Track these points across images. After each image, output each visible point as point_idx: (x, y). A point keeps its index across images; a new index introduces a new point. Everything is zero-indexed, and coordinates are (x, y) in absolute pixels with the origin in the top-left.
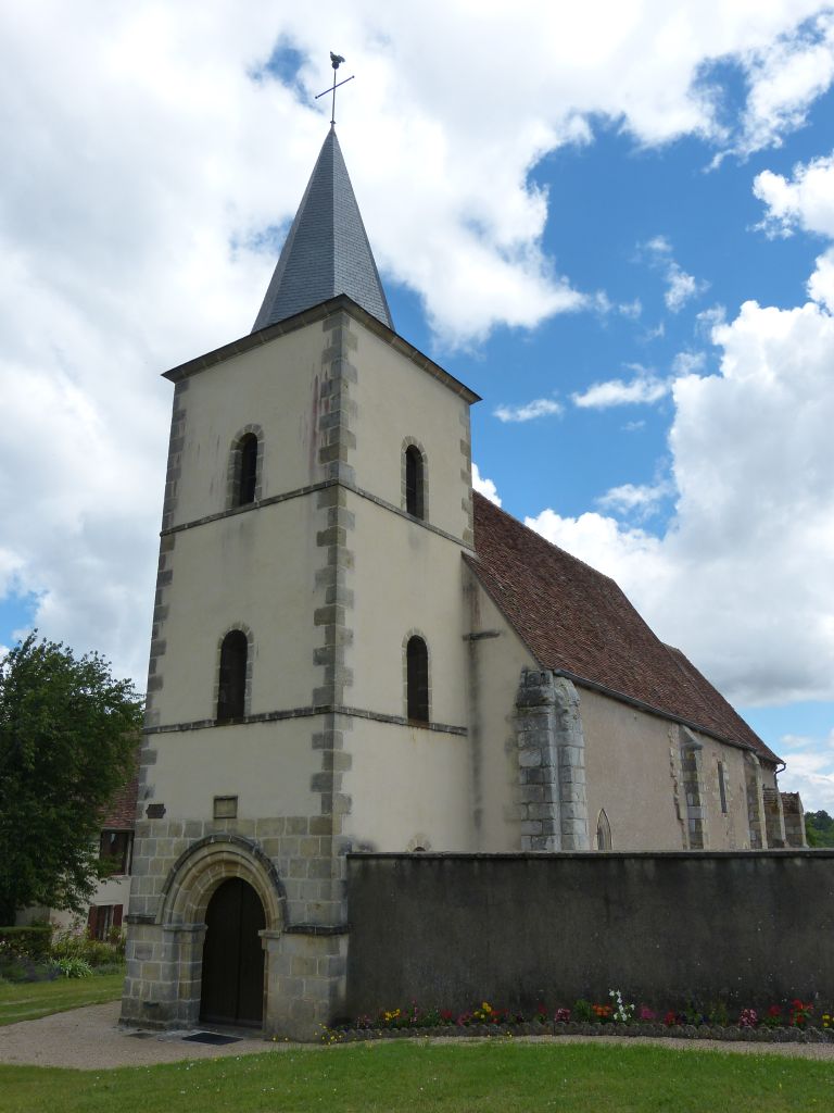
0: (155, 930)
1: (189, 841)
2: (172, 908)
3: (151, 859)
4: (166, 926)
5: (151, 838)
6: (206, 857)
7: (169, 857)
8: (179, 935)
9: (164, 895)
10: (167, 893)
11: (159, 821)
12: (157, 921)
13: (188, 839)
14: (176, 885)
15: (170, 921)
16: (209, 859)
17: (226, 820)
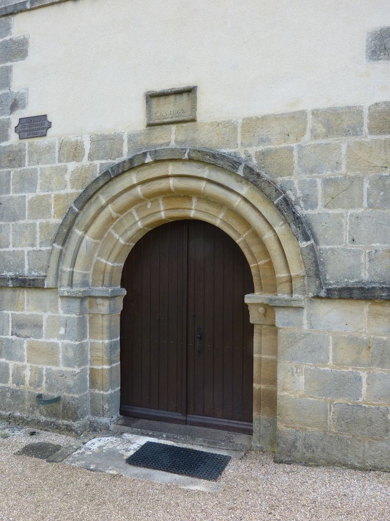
0: (46, 296)
1: (99, 165)
2: (73, 265)
3: (29, 196)
4: (64, 290)
5: (27, 166)
6: (133, 186)
7: (63, 192)
8: (86, 303)
9: (58, 247)
10: (64, 243)
11: (39, 142)
12: (49, 283)
13: (97, 163)
14: (78, 232)
15: (71, 284)
16: (139, 190)
17: (174, 128)
